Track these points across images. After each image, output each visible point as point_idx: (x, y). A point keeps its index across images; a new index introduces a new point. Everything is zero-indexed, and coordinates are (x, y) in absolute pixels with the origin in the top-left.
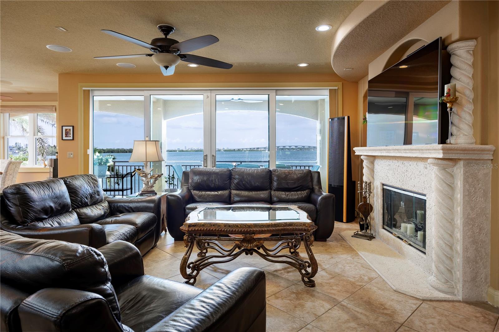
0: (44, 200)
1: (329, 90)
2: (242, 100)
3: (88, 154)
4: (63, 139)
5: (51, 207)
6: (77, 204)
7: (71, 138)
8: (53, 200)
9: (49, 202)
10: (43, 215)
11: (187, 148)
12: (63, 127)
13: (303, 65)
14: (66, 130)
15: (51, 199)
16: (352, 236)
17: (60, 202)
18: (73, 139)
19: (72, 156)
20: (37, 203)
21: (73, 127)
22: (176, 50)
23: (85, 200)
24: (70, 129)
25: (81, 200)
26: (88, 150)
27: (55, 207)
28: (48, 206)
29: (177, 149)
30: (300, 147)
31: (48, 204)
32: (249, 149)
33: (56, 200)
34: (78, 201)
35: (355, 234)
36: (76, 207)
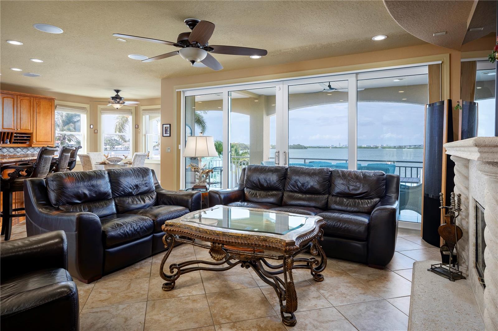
0: (77, 187)
1: (428, 66)
2: (336, 89)
3: (179, 149)
4: (164, 136)
5: (85, 194)
6: (118, 193)
7: (169, 135)
8: (88, 188)
9: (83, 190)
10: (75, 200)
11: (341, 145)
12: (164, 125)
13: (380, 38)
14: (166, 127)
15: (86, 187)
16: (428, 270)
17: (96, 190)
18: (170, 136)
19: (169, 150)
20: (69, 190)
21: (170, 125)
22: (195, 42)
23: (128, 190)
24: (168, 127)
25: (124, 190)
26: (179, 145)
27: (90, 195)
28: (81, 193)
29: (331, 146)
31: (81, 191)
32: (413, 146)
33: (92, 188)
34: (120, 191)
35: (433, 267)
36: (117, 195)
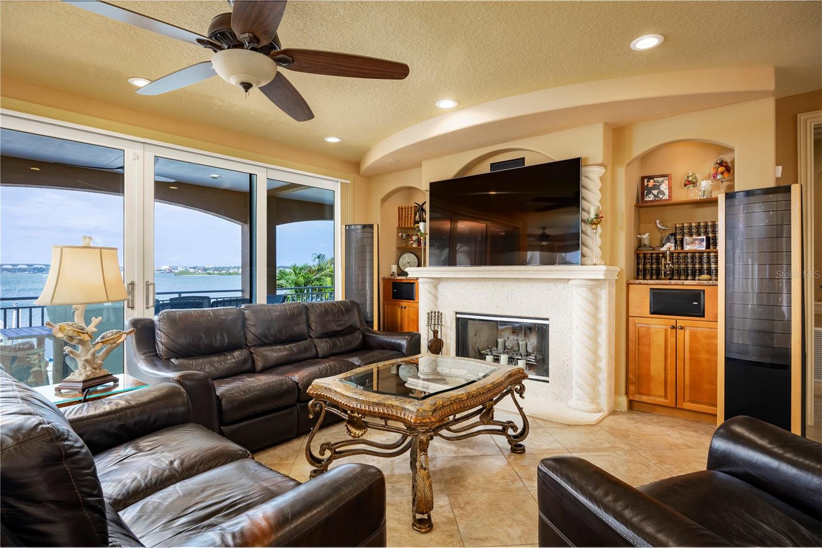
30: (39, 266)
